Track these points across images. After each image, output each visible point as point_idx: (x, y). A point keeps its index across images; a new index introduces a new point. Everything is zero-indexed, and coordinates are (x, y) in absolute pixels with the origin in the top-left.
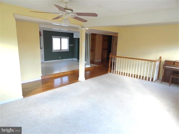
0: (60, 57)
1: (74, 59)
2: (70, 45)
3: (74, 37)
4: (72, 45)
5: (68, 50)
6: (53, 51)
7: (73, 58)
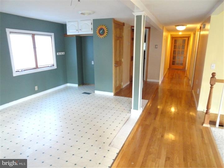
0: (36, 88)
1: (68, 85)
2: (58, 54)
3: (68, 33)
4: (63, 53)
5: (55, 67)
6: (15, 74)
7: (66, 82)
